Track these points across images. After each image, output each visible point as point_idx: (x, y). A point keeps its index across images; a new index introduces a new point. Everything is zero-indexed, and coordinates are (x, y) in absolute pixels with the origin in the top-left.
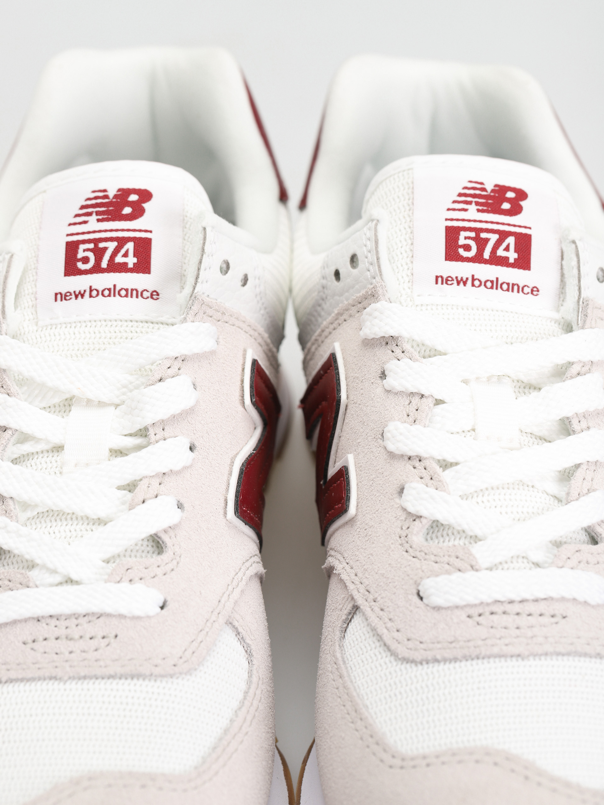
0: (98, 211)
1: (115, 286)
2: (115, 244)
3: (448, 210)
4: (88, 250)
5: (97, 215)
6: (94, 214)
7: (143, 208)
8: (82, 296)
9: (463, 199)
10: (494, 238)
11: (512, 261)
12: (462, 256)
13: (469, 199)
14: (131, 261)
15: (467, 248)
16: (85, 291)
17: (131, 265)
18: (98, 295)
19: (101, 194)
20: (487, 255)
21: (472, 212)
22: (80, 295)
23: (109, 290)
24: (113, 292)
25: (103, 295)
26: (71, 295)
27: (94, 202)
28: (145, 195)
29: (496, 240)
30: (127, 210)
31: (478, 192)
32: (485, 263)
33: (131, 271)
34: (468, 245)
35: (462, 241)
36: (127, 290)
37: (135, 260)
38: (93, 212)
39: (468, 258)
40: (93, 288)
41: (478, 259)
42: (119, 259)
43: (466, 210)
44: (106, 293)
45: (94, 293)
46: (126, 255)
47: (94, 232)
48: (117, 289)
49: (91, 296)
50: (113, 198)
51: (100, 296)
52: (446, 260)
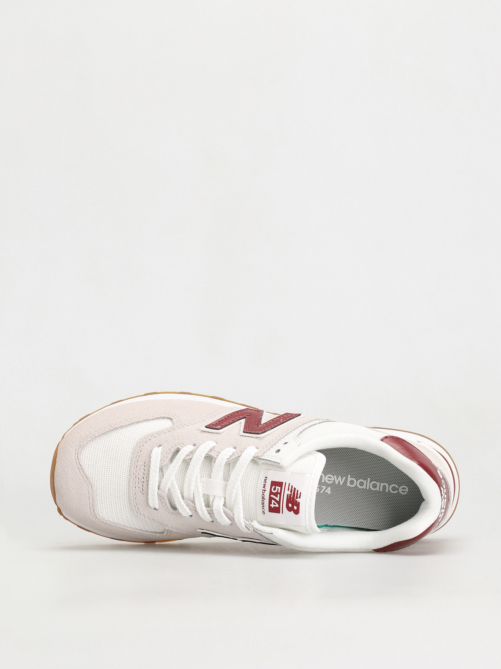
3: (289, 484)
5: (290, 494)
6: (291, 493)
7: (291, 511)
9: (293, 490)
12: (272, 487)
13: (293, 492)
14: (272, 506)
15: (275, 489)
17: (271, 505)
19: (298, 496)
21: (287, 492)
23: (264, 497)
27: (296, 493)
28: (297, 512)
29: (277, 500)
30: (290, 505)
32: (269, 495)
33: (269, 505)
34: (276, 490)
35: (277, 487)
36: (264, 503)
37: (273, 507)
38: (292, 493)
39: (271, 489)
41: (271, 493)
42: (273, 501)
43: (288, 490)
44: (263, 496)
46: (274, 504)
48: (264, 500)
50: (296, 500)
52: (272, 481)
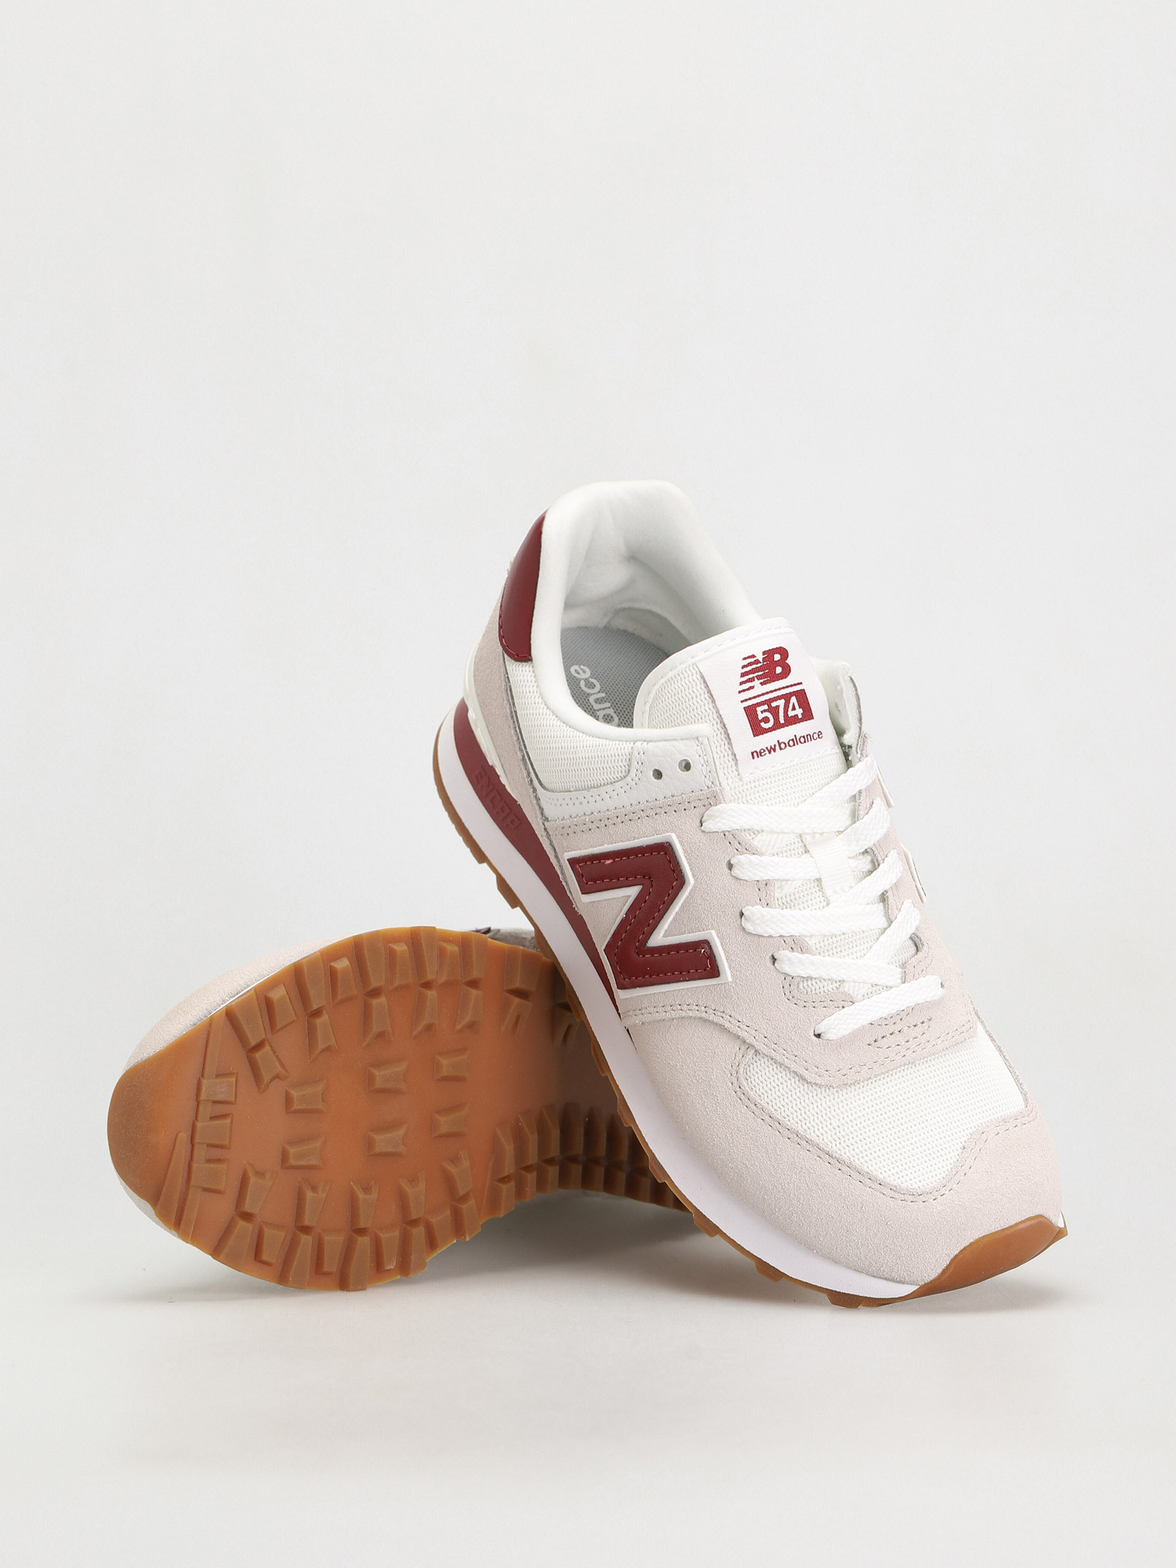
0: (758, 676)
1: (795, 736)
2: (783, 701)
3: (740, 692)
4: (765, 711)
5: (757, 679)
6: (755, 679)
8: (774, 750)
10: (781, 703)
11: (800, 716)
14: (799, 712)
15: (766, 720)
16: (775, 746)
18: (786, 746)
19: (752, 660)
20: (782, 721)
22: (772, 749)
24: (795, 741)
25: (790, 746)
26: (764, 751)
30: (778, 670)
31: (754, 666)
33: (803, 722)
35: (760, 716)
37: (801, 711)
38: (754, 677)
40: (780, 742)
44: (791, 743)
45: (783, 746)
46: (794, 709)
47: (763, 694)
48: (798, 739)
49: (781, 749)
50: (763, 661)
51: (788, 747)
